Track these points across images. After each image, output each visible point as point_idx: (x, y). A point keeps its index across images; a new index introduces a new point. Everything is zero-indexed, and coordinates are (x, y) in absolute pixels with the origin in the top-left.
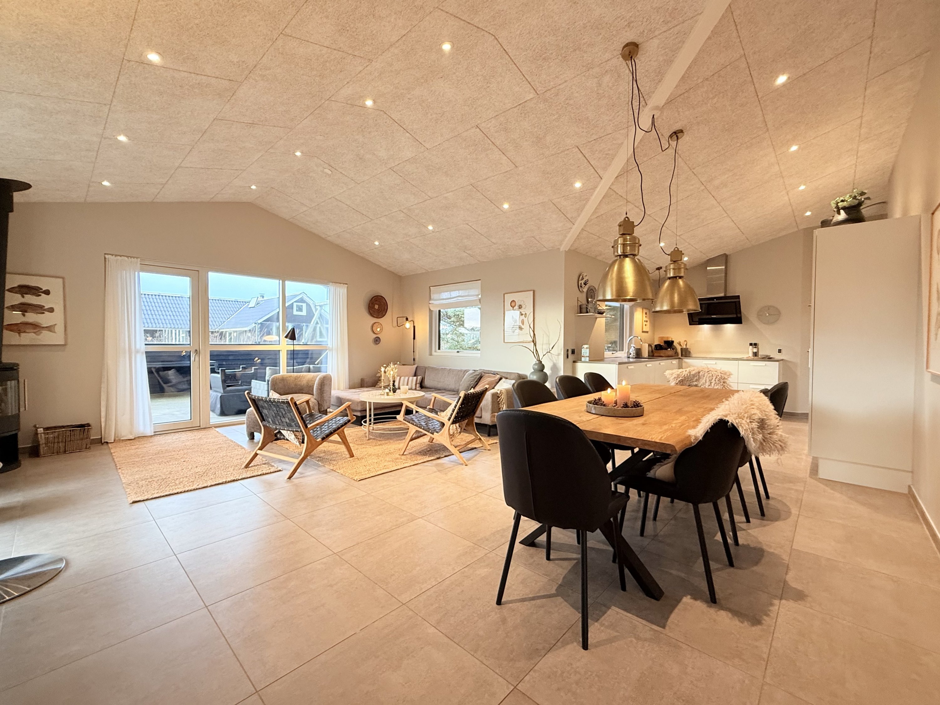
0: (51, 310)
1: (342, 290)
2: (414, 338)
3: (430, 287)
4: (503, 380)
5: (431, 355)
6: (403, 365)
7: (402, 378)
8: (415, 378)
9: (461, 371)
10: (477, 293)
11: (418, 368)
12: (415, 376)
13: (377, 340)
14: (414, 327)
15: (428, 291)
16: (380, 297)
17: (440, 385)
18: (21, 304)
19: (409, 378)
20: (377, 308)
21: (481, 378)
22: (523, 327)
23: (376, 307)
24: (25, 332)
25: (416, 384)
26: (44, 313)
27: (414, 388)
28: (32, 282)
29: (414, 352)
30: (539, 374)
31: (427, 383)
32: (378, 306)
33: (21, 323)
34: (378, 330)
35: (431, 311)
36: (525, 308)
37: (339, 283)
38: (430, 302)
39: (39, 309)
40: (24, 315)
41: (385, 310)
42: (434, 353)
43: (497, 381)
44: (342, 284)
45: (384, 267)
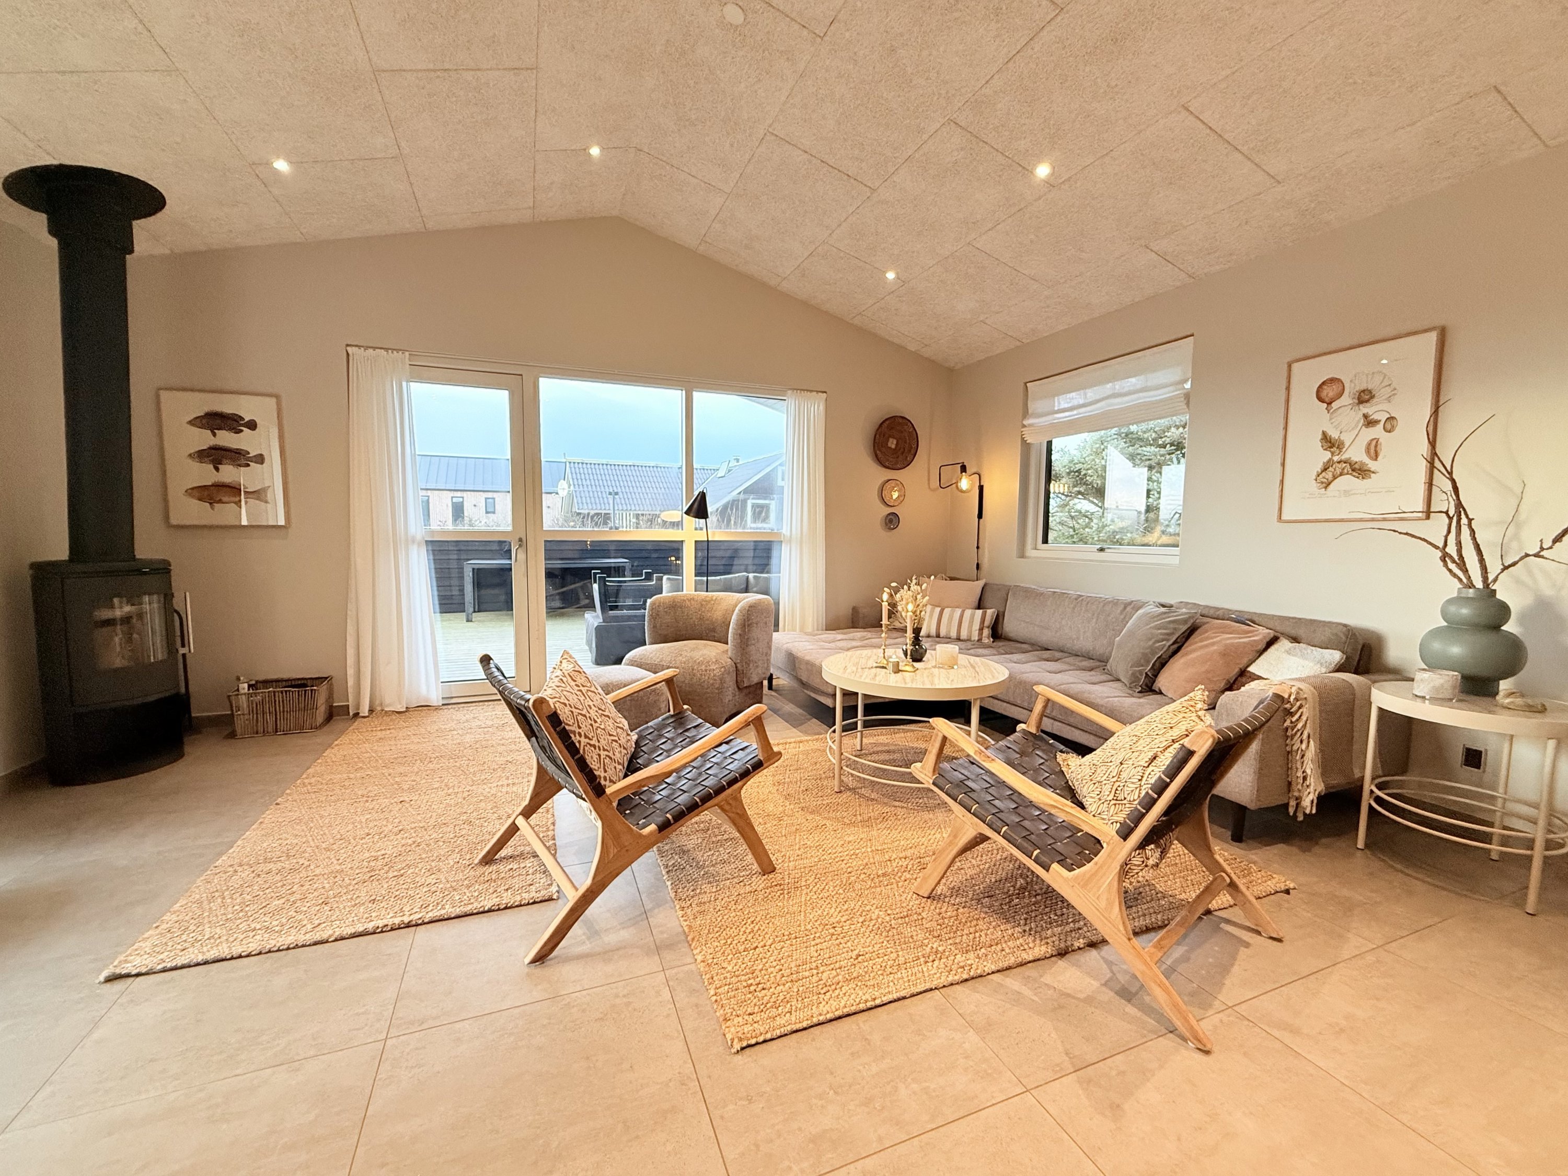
0: (260, 459)
1: (815, 407)
2: (980, 516)
3: (1026, 384)
4: (1284, 644)
5: (1022, 555)
6: (952, 579)
7: (947, 611)
8: (979, 612)
9: (1115, 603)
10: (1177, 378)
11: (987, 588)
12: (979, 607)
13: (892, 521)
14: (981, 488)
15: (1021, 395)
16: (901, 420)
17: (1045, 637)
18: (211, 448)
19: (963, 612)
20: (893, 446)
21: (1192, 630)
22: (1372, 465)
23: (892, 443)
24: (220, 501)
25: (981, 629)
26: (248, 465)
27: (975, 637)
28: (227, 405)
29: (978, 548)
30: (1485, 640)
31: (1010, 626)
32: (895, 442)
33: (212, 485)
34: (895, 495)
35: (1026, 447)
36: (1389, 400)
37: (808, 390)
38: (1025, 422)
39: (238, 457)
40: (217, 469)
41: (913, 452)
42: (1030, 552)
43: (1261, 646)
44: (815, 393)
45: (912, 347)
